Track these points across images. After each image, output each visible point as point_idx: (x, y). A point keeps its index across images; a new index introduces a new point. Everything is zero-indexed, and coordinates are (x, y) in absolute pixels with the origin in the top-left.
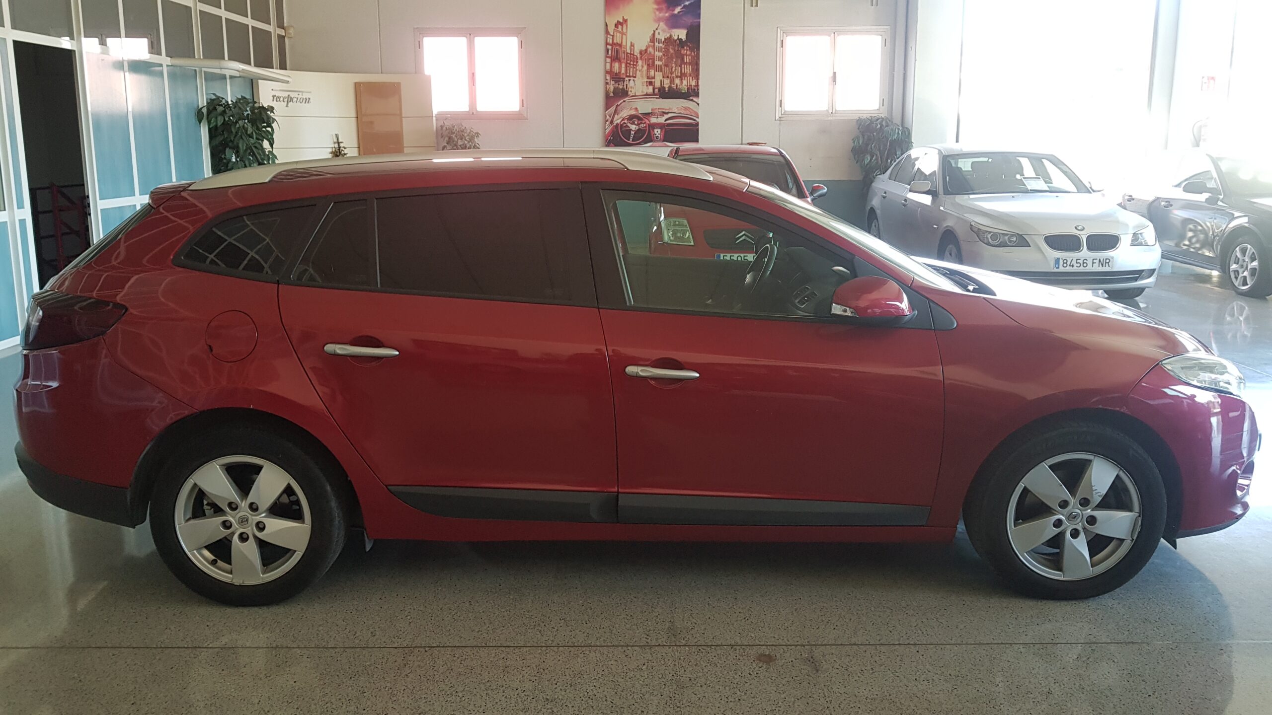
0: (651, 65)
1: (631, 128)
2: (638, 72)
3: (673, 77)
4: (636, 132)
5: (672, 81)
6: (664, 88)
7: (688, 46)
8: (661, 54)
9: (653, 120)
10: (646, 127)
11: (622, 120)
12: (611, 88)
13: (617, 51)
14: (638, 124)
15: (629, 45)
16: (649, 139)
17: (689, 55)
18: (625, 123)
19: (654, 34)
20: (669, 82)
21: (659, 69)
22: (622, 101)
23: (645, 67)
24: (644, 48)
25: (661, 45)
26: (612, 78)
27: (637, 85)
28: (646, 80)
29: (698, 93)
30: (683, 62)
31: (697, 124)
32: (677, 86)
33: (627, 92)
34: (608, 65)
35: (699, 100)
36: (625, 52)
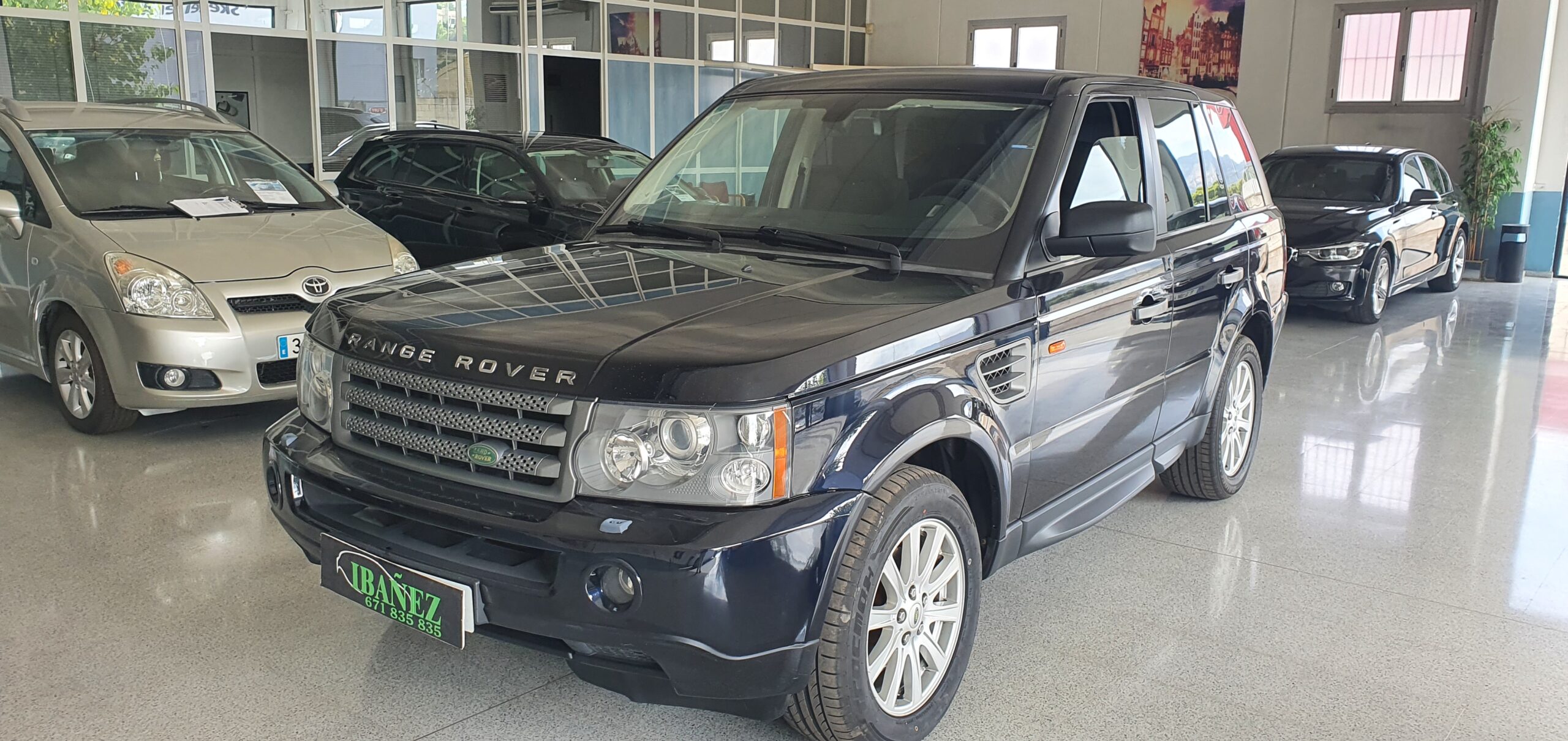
0: (1187, 52)
2: (1173, 60)
3: (1210, 65)
5: (1209, 69)
7: (1228, 30)
8: (1199, 39)
13: (1154, 36)
15: (1166, 30)
17: (1229, 40)
19: (1193, 18)
21: (1196, 56)
23: (1181, 54)
24: (1181, 33)
25: (1200, 30)
26: (1146, 66)
28: (1181, 68)
30: (1222, 48)
34: (1143, 52)
35: (1238, 90)
36: (1160, 38)
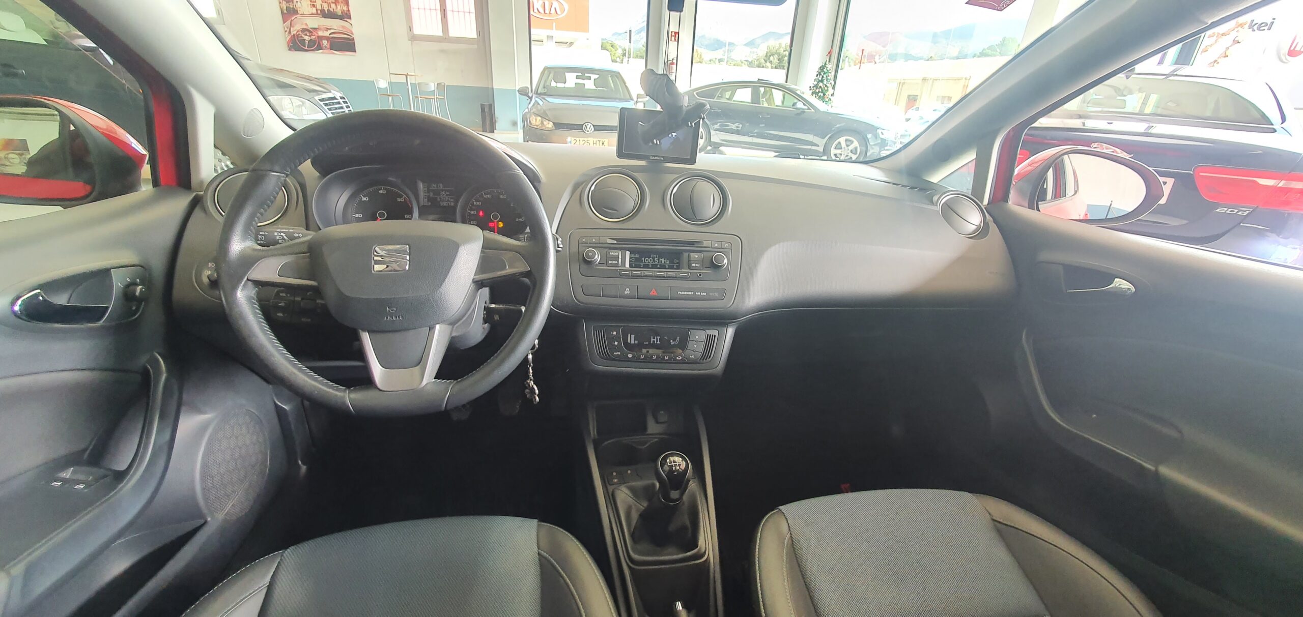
1: (305, 38)
4: (309, 41)
6: (325, 10)
9: (321, 33)
10: (315, 38)
11: (297, 32)
14: (310, 36)
16: (320, 47)
18: (299, 34)
20: (327, 6)
22: (294, 17)
27: (304, 6)
29: (350, 16)
31: (353, 39)
32: (333, 9)
33: (297, 11)
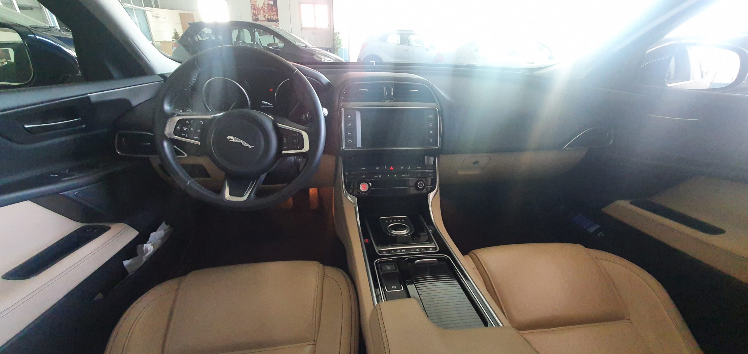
0: (264, 12)
3: (271, 15)
5: (271, 17)
6: (269, 18)
7: (274, 6)
8: (267, 8)
12: (254, 17)
13: (254, 7)
17: (275, 9)
19: (264, 2)
21: (267, 13)
23: (263, 12)
24: (262, 6)
25: (266, 6)
26: (254, 15)
27: (261, 17)
28: (263, 16)
30: (273, 11)
34: (252, 11)
35: (279, 23)
36: (257, 7)
